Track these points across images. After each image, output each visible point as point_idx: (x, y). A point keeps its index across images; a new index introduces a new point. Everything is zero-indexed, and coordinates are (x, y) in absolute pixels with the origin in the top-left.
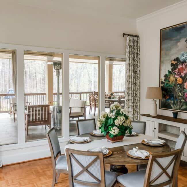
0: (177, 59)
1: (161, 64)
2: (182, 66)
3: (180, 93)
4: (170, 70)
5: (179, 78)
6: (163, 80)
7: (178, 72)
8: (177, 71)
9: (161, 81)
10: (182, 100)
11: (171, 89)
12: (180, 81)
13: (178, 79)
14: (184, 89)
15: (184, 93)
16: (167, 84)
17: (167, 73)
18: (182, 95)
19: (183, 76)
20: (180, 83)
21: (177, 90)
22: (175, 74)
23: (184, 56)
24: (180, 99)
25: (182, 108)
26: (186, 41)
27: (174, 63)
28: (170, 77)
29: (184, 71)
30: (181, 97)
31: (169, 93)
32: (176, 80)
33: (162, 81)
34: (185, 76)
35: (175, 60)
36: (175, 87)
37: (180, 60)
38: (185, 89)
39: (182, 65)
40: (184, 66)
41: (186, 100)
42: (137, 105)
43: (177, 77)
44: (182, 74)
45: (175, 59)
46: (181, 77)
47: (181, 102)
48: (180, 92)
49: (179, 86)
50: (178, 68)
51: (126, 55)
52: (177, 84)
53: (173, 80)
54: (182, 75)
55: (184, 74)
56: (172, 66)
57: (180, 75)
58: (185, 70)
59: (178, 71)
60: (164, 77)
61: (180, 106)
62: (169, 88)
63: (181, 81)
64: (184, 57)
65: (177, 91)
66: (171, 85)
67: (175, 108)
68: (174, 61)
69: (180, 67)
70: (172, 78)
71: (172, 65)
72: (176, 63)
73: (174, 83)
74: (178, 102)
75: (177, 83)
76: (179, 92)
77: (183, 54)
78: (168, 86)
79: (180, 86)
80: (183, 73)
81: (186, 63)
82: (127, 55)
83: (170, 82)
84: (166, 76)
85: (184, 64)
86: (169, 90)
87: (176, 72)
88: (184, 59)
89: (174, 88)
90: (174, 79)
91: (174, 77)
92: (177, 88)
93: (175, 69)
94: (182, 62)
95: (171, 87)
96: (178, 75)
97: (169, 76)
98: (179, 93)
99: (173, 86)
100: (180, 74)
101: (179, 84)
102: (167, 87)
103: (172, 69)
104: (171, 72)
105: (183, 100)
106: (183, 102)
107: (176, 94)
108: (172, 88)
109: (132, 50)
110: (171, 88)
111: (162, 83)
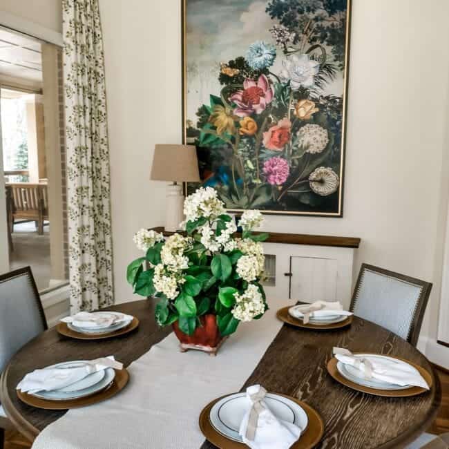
0: (240, 63)
1: (187, 76)
2: (257, 84)
3: (249, 162)
4: (218, 95)
5: (248, 119)
6: (192, 126)
7: (243, 101)
8: (240, 98)
9: (186, 126)
10: (254, 181)
11: (220, 152)
12: (249, 127)
13: (241, 122)
14: (262, 150)
15: (261, 160)
16: (207, 136)
17: (208, 104)
18: (254, 166)
19: (259, 111)
20: (249, 132)
21: (241, 152)
22: (235, 106)
23: (261, 55)
24: (250, 178)
25: (254, 204)
26: (267, 10)
27: (232, 73)
28: (217, 115)
29: (261, 98)
30: (251, 171)
31: (215, 163)
32: (237, 125)
33: (191, 128)
34: (265, 114)
35: (232, 65)
36: (233, 145)
37: (248, 66)
38: (264, 148)
39: (256, 80)
40: (261, 84)
41: (266, 181)
42: (100, 203)
43: (241, 115)
44: (254, 106)
45: (231, 62)
46: (253, 115)
47: (252, 186)
48: (250, 158)
49: (245, 140)
50: (243, 89)
51: (61, 32)
52: (241, 137)
53: (228, 125)
54: (255, 111)
55: (262, 106)
56: (222, 84)
57: (250, 111)
58: (263, 95)
59: (243, 97)
60: (198, 114)
61: (249, 198)
62: (214, 147)
63: (253, 127)
64: (262, 58)
65: (239, 157)
66: (221, 138)
67: (236, 206)
68: (229, 69)
69: (249, 85)
70: (223, 119)
71: (224, 78)
72: (235, 75)
73: (230, 133)
74: (243, 188)
75: (242, 134)
76: (247, 158)
77: (259, 50)
78: (211, 143)
79: (250, 142)
80: (258, 103)
81: (266, 75)
82: (65, 34)
83: (219, 130)
84: (203, 111)
85: (260, 79)
86: (213, 152)
87: (235, 101)
88: (260, 62)
89: (230, 146)
90: (231, 122)
91: (231, 115)
92: (239, 148)
93: (234, 92)
94: (256, 72)
95: (220, 146)
96: (244, 110)
97: (212, 113)
98: (246, 162)
99: (228, 141)
100: (250, 107)
101: (246, 136)
102: (208, 146)
103: (224, 92)
104: (219, 98)
105: (257, 181)
106: (258, 186)
107: (237, 164)
108: (226, 146)
109: (80, 17)
110: (222, 149)
111: (191, 132)
